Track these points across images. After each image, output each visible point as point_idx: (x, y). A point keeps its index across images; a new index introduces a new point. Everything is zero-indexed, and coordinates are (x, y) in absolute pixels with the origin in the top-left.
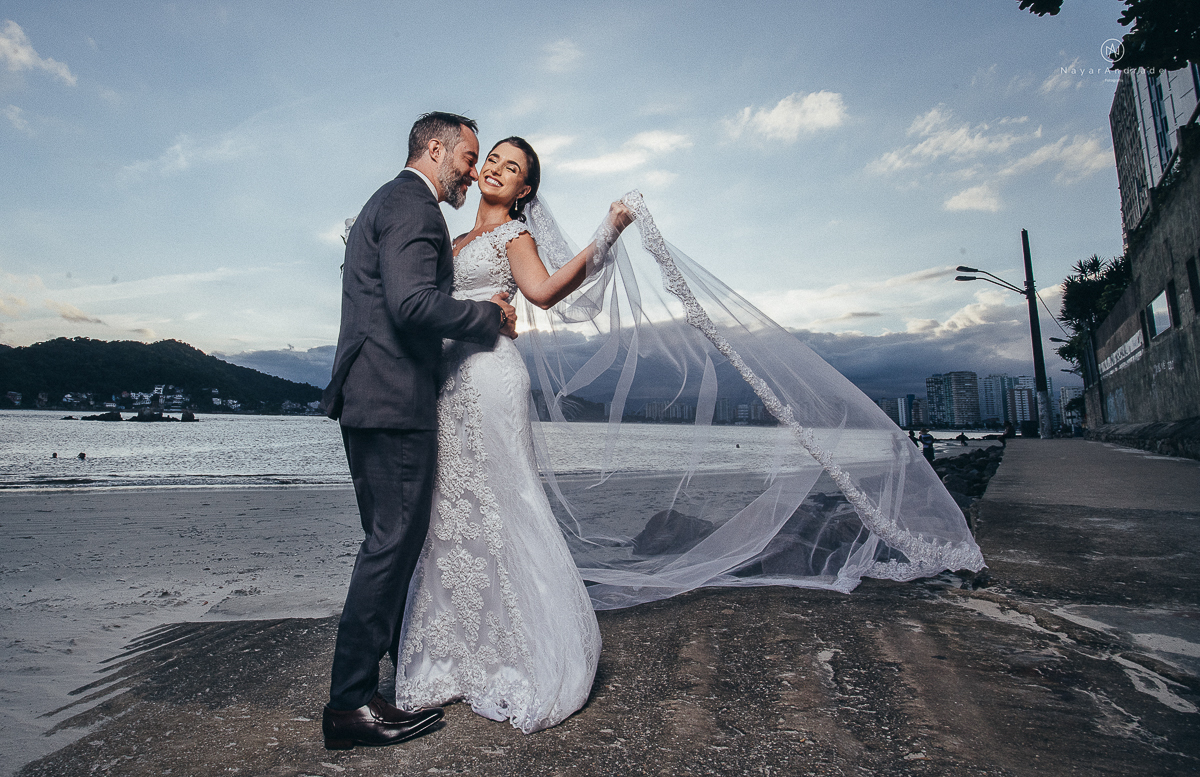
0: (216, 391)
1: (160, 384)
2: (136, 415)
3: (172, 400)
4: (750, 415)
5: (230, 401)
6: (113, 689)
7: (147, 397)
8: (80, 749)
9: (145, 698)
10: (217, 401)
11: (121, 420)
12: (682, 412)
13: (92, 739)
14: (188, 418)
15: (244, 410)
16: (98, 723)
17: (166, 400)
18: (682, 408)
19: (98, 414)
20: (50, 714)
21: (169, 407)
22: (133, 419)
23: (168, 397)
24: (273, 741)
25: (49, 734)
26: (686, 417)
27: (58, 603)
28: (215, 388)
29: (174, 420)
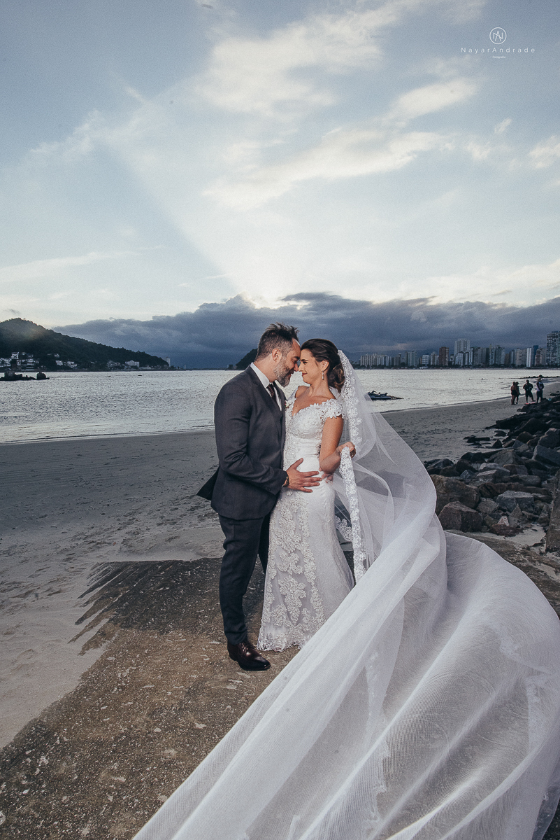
0: (58, 356)
1: (15, 351)
2: (3, 375)
3: (25, 363)
4: (430, 362)
5: (69, 363)
7: (7, 361)
10: (60, 363)
12: (385, 362)
14: (41, 377)
15: (80, 369)
17: (22, 363)
21: (24, 368)
23: (23, 361)
26: (387, 364)
28: (56, 353)
29: (31, 378)
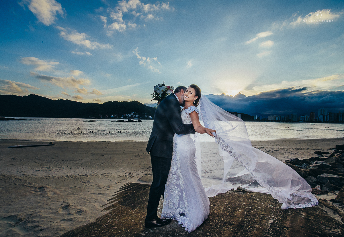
0: (146, 114)
1: (132, 112)
2: (127, 120)
3: (135, 116)
4: (304, 119)
5: (150, 116)
6: (115, 201)
7: (130, 115)
8: (106, 216)
9: (120, 204)
10: (146, 116)
11: (124, 121)
13: (109, 214)
14: (139, 121)
16: (111, 210)
17: (134, 116)
18: (280, 117)
19: (119, 120)
20: (102, 206)
21: (135, 118)
22: (127, 121)
24: (141, 221)
25: (102, 211)
27: (108, 175)
28: (145, 113)
29: (136, 121)
